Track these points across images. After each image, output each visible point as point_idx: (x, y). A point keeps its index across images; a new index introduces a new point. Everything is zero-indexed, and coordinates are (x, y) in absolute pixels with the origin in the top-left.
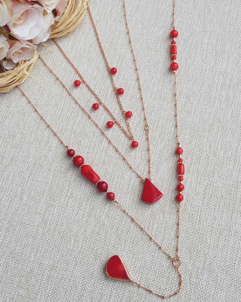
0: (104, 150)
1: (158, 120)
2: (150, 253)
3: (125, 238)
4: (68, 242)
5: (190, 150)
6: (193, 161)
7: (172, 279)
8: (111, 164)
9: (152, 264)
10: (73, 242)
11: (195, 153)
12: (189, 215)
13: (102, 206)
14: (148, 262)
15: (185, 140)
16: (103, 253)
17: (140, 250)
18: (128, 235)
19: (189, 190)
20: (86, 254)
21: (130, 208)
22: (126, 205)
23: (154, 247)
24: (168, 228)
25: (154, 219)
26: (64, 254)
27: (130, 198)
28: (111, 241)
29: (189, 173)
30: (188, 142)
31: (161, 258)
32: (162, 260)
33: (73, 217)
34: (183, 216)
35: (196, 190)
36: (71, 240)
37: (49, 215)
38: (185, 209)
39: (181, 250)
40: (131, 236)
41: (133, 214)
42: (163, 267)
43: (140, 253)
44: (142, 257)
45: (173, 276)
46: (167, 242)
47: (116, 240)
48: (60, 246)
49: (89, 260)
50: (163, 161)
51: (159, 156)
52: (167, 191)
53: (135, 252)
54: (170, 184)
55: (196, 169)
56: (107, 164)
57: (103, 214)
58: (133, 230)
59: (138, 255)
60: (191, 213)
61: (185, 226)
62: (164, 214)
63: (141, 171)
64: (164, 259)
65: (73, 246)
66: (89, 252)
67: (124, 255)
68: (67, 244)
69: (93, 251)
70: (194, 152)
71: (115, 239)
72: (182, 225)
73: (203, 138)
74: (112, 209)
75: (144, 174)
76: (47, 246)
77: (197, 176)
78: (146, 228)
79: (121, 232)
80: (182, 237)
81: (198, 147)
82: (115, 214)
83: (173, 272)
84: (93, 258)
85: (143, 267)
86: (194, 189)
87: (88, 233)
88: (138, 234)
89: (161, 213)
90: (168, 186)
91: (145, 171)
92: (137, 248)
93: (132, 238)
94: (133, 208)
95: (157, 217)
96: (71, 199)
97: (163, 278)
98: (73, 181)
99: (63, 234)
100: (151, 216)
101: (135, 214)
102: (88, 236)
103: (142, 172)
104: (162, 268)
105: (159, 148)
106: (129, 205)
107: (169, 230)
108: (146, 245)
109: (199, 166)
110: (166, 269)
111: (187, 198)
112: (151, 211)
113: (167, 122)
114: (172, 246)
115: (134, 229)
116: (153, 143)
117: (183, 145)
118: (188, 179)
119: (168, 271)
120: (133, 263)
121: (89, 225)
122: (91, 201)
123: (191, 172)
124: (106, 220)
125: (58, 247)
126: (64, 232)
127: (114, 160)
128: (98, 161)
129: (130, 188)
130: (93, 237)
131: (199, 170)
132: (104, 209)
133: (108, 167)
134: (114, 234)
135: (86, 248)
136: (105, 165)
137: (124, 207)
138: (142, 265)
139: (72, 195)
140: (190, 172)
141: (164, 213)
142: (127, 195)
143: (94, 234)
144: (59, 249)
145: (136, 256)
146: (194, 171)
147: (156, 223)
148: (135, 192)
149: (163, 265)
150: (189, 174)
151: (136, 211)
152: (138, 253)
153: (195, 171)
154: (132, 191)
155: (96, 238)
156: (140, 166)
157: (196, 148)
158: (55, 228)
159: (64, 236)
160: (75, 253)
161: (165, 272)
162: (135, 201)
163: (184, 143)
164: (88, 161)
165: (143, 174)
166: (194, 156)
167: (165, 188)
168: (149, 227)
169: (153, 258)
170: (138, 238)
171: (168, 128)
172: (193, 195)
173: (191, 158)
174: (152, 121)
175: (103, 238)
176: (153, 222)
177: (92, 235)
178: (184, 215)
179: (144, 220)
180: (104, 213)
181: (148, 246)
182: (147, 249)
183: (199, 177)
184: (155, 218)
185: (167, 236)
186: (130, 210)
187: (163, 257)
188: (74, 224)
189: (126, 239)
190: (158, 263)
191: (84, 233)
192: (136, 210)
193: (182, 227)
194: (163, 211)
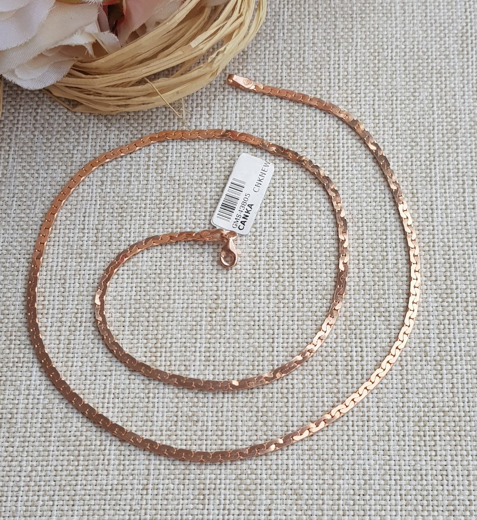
0: (151, 167)
1: (298, 49)
2: (375, 444)
3: (280, 414)
4: (101, 467)
5: (418, 117)
6: (437, 147)
7: (462, 508)
8: (185, 202)
9: (388, 477)
10: (117, 462)
11: (436, 124)
12: (467, 306)
13: (184, 332)
14: (373, 472)
15: (395, 91)
16: (223, 476)
17: (340, 443)
18: (290, 404)
19: (446, 232)
20: (166, 492)
21: (277, 323)
22: (262, 314)
23: (381, 424)
24: (409, 358)
25: (359, 341)
26: (93, 507)
27: (267, 292)
28: (240, 433)
29: (433, 183)
30: (408, 94)
31: (413, 453)
32: (418, 458)
33: (97, 386)
34: (447, 313)
35: (468, 227)
36: (107, 457)
37: (17, 392)
38: (449, 291)
39: (468, 414)
40: (300, 404)
41: (291, 336)
42: (424, 477)
43: (341, 453)
44: (352, 462)
45: (466, 498)
46: (417, 400)
47: (255, 428)
48: (74, 483)
49: (180, 507)
50: (345, 164)
51: (328, 153)
52: (380, 249)
53: (325, 452)
54: (384, 228)
55: (451, 167)
56: (171, 206)
57: (193, 358)
58: (301, 386)
59: (336, 457)
60: (469, 299)
61: (462, 339)
62: (389, 318)
63: (282, 205)
64: (423, 453)
65: (119, 475)
66: (177, 481)
67: (291, 467)
68: (95, 473)
69: (187, 477)
70: (431, 120)
71: (250, 423)
72: (453, 340)
73: (448, 75)
74: (218, 336)
75: (295, 212)
76: (31, 493)
77: (460, 186)
78: (341, 372)
79: (265, 400)
80: (460, 376)
81: (439, 105)
82: (232, 350)
83: (461, 488)
84: (192, 497)
85: (362, 492)
86: (460, 227)
87: (160, 424)
88: (320, 395)
89: (377, 318)
90: (379, 233)
91: (296, 205)
92: (330, 437)
93: (305, 409)
94: (286, 318)
95: (368, 331)
96: (78, 333)
97: (433, 511)
98: (73, 277)
99: (78, 443)
100: (349, 332)
101: (296, 336)
102: (159, 433)
103: (286, 209)
104: (425, 483)
105: (323, 130)
106: (271, 314)
107: (414, 363)
108: (355, 424)
109: (460, 158)
110: (435, 482)
111: (447, 257)
112: (344, 319)
113: (328, 52)
114: (436, 409)
115: (305, 381)
116: (300, 119)
117: (394, 106)
118: (435, 203)
119: (445, 487)
120: (326, 486)
121: (156, 400)
122: (146, 324)
123: (438, 178)
124: (207, 372)
125: (68, 488)
126: (80, 438)
127: (190, 190)
128: (139, 202)
129: (262, 263)
130: (179, 433)
131: (461, 171)
132: (194, 341)
133: (175, 214)
134: (245, 409)
135: (163, 471)
136: (166, 210)
137: (257, 323)
138: (357, 487)
139: (79, 319)
140: (436, 181)
141: (387, 314)
142: (258, 283)
143: (180, 424)
144: (73, 493)
145: (331, 462)
146: (447, 175)
147: (369, 349)
148: (281, 271)
149: (424, 472)
150: (434, 187)
151: (296, 327)
152: (336, 452)
153: (451, 174)
154: (271, 271)
155: (189, 433)
156: (277, 193)
157: (435, 108)
158: (44, 430)
159: (82, 448)
160: (129, 497)
161: (436, 493)
162: (287, 297)
163: (394, 102)
164: (107, 206)
165: (291, 213)
166: (436, 132)
167: (370, 241)
168: (349, 368)
169: (388, 458)
170: (323, 406)
171: (337, 66)
172: (461, 244)
173: (428, 140)
174: (280, 56)
175: (210, 428)
176: (359, 349)
177: (174, 428)
178: (451, 309)
179: (329, 349)
180: (198, 354)
181: (361, 423)
182: (361, 433)
183: (467, 191)
184: (363, 336)
185: (415, 381)
186: (276, 327)
187: (418, 448)
188: (106, 405)
189: (285, 419)
190: (408, 468)
191: (144, 428)
192: (296, 322)
193: (453, 345)
194: (382, 310)
